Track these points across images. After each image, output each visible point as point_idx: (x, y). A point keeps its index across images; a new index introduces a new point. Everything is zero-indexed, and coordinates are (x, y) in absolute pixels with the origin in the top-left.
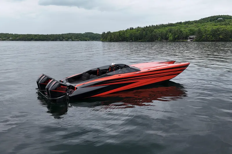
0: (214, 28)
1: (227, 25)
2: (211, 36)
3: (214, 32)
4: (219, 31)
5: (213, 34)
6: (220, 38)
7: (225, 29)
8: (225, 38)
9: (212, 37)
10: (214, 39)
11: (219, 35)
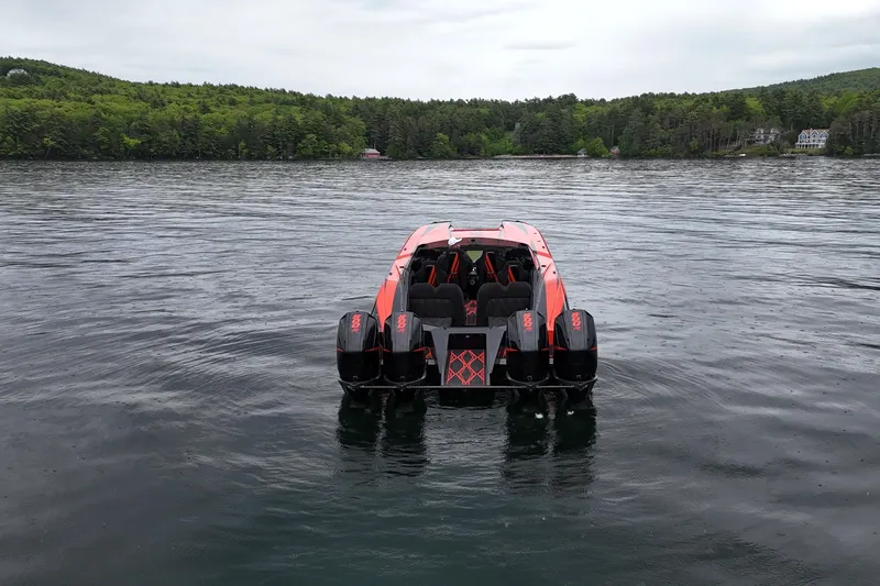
0: (14, 108)
1: (59, 100)
2: (9, 138)
3: (18, 123)
4: (35, 119)
5: (16, 129)
6: (44, 146)
7: (59, 114)
8: (66, 147)
9: (15, 140)
10: (26, 149)
11: (40, 133)
